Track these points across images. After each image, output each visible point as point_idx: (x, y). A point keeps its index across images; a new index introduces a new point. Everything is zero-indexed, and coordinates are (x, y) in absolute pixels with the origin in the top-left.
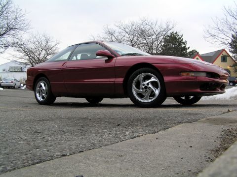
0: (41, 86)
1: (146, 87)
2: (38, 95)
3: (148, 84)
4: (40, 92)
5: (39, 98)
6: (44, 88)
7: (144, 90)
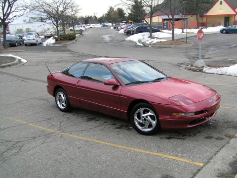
0: (60, 96)
1: (145, 120)
2: (58, 102)
3: (147, 117)
4: (60, 100)
5: (60, 106)
6: (63, 98)
7: (144, 121)
